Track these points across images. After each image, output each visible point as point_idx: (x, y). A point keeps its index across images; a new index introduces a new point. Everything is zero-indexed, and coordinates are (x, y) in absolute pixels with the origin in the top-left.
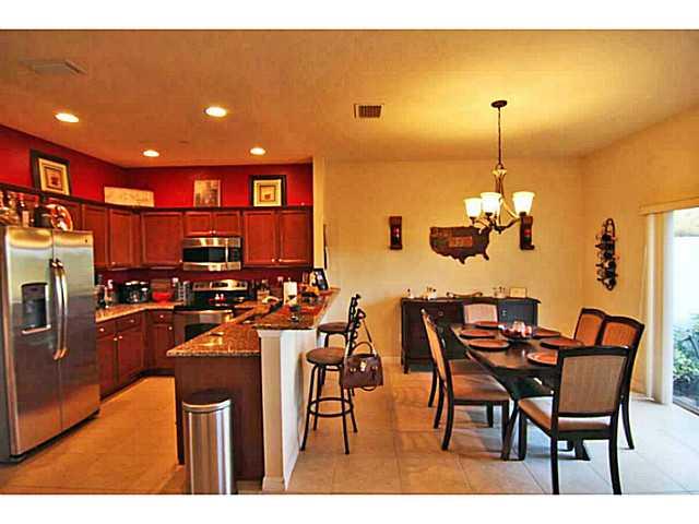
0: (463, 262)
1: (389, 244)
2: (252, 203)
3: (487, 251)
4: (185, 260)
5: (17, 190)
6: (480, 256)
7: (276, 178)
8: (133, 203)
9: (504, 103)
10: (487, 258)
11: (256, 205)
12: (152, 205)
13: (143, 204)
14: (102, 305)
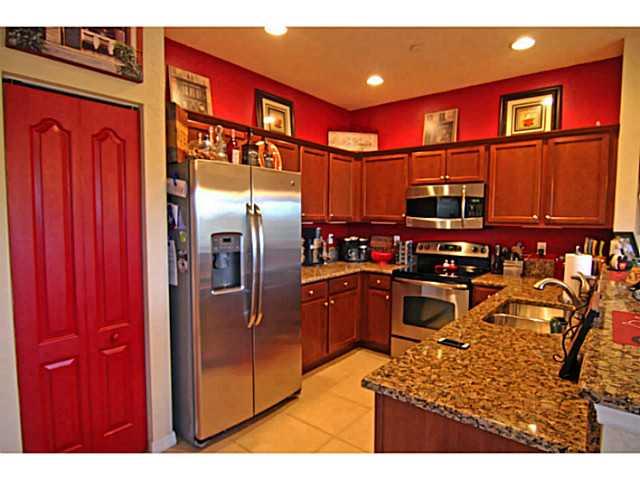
2: (504, 131)
4: (408, 214)
7: (545, 93)
11: (509, 133)
12: (375, 148)
13: (366, 149)
14: (321, 261)
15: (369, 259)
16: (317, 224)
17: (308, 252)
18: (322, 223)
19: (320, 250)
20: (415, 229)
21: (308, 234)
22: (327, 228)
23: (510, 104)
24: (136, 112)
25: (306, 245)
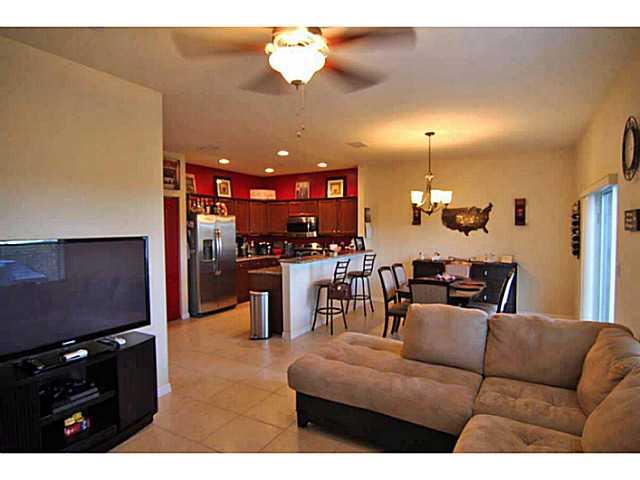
0: (467, 235)
1: (412, 220)
2: (326, 195)
3: (486, 226)
4: (289, 230)
5: (205, 197)
6: (481, 230)
7: (339, 178)
8: (263, 198)
9: (433, 134)
10: (486, 231)
11: (329, 196)
12: (274, 198)
13: (270, 198)
14: (247, 254)
15: (271, 253)
16: (244, 236)
17: (240, 250)
18: (247, 236)
19: (247, 249)
20: (296, 238)
21: (239, 241)
22: (249, 238)
23: (330, 182)
24: (177, 199)
25: (239, 247)
